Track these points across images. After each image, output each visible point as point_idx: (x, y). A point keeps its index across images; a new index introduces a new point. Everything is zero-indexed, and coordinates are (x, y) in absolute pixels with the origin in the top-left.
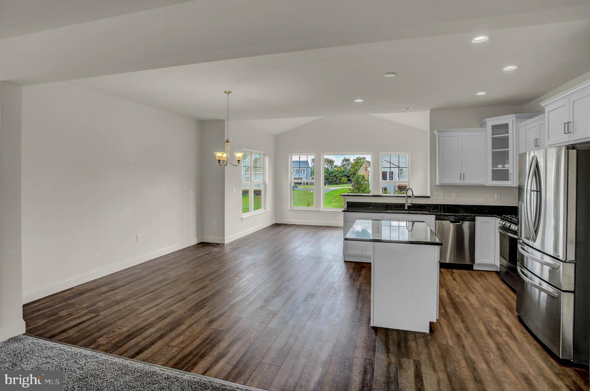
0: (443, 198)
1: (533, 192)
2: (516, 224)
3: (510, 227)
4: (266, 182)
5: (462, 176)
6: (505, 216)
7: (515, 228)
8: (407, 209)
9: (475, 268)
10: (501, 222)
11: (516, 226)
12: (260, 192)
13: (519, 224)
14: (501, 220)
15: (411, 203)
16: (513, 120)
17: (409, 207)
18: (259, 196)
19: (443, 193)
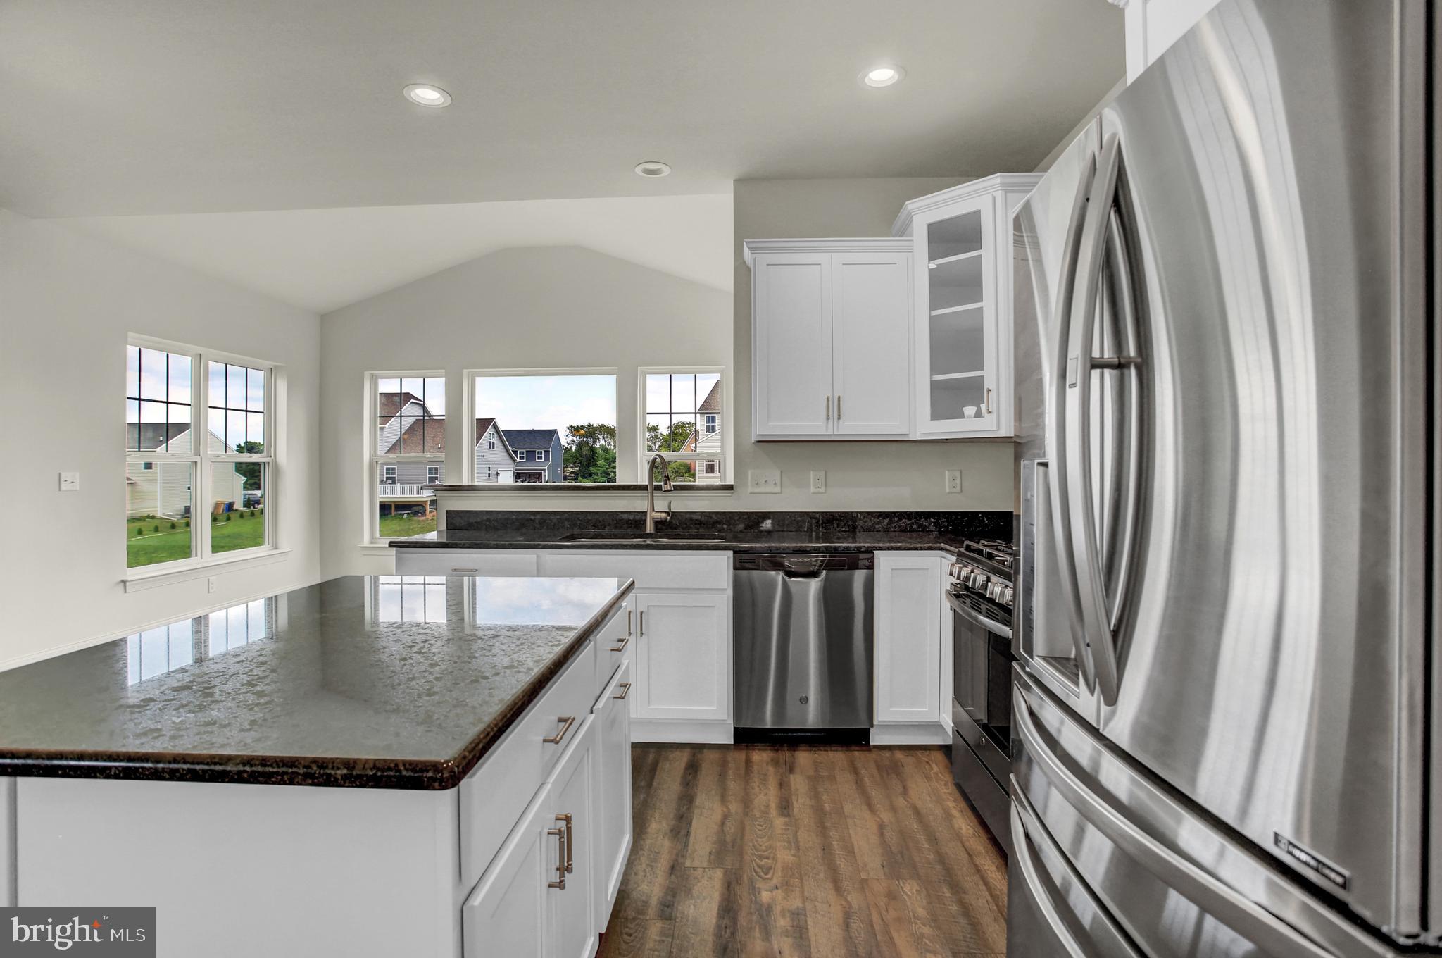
0: (778, 489)
1: (1095, 374)
2: (1007, 576)
3: (985, 586)
4: (278, 460)
5: (834, 408)
6: (971, 543)
7: (1002, 593)
8: (652, 532)
9: (876, 738)
10: (956, 570)
11: (1008, 583)
12: (423, 506)
13: (1017, 572)
14: (957, 562)
15: (667, 510)
16: (994, 198)
17: (659, 524)
18: (420, 516)
19: (779, 472)
